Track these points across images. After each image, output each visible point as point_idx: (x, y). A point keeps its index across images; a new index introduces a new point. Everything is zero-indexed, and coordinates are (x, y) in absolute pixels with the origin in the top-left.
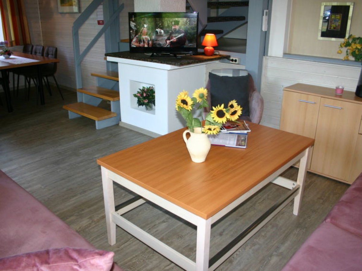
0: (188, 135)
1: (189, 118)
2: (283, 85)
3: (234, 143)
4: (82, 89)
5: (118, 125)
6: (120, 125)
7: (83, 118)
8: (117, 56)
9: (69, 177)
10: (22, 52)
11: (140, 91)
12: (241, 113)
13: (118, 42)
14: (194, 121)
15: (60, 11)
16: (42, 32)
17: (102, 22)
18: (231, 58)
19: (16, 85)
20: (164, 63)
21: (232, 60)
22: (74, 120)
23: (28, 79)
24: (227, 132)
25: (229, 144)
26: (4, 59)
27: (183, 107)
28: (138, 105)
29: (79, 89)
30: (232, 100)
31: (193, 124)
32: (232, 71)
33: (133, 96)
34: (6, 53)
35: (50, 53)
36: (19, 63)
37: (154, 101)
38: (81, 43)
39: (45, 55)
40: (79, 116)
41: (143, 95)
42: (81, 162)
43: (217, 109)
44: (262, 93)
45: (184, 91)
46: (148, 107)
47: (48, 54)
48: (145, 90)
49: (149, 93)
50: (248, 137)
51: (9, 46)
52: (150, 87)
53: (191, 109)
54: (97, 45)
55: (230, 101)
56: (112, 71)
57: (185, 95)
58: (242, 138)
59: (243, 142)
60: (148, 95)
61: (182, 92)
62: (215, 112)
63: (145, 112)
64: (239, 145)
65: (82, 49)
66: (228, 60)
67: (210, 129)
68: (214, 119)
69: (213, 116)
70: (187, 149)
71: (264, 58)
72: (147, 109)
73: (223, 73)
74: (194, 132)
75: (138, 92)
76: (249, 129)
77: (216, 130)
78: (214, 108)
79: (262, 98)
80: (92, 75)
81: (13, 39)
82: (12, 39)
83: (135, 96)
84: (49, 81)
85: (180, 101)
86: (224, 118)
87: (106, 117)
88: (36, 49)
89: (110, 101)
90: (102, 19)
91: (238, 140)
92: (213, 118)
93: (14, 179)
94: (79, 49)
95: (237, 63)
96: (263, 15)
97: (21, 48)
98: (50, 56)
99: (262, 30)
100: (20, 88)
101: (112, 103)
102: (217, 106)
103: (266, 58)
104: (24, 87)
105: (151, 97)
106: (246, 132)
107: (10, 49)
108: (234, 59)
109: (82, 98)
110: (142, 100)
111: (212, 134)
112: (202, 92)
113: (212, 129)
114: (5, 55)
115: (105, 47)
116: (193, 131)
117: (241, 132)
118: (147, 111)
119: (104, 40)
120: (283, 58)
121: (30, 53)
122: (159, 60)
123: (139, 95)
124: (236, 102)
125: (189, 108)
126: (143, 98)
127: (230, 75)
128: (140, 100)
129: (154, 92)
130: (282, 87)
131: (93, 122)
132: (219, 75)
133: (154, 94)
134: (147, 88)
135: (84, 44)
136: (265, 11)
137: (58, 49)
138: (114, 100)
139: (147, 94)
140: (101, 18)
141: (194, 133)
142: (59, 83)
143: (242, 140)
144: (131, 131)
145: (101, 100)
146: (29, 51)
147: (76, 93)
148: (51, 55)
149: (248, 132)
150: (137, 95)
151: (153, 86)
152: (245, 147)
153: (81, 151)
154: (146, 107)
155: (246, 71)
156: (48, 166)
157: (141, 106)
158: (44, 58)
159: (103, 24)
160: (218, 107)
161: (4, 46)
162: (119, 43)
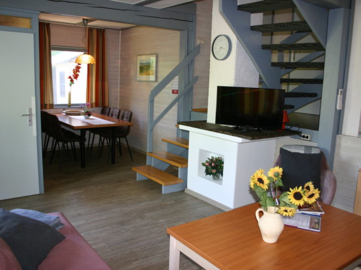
0: (261, 213)
1: (263, 197)
2: (358, 165)
3: (307, 226)
4: (151, 153)
5: (183, 191)
6: (185, 191)
7: (150, 181)
8: (190, 125)
9: (132, 239)
10: (100, 113)
11: (208, 160)
12: (319, 197)
13: (190, 110)
14: (269, 199)
15: (138, 79)
16: (120, 96)
17: (176, 91)
18: (303, 135)
19: (91, 143)
20: (235, 136)
21: (304, 137)
22: (141, 182)
23: (102, 138)
24: (299, 212)
25: (301, 226)
26: (84, 119)
27: (260, 186)
28: (205, 174)
29: (149, 152)
30: (309, 181)
31: (267, 203)
32: (304, 148)
33: (202, 165)
34: (87, 114)
35: (126, 116)
36: (97, 124)
37: (222, 171)
38: (155, 109)
39: (120, 118)
40: (146, 179)
41: (211, 164)
42: (146, 225)
43: (294, 191)
44: (334, 172)
45: (260, 169)
46: (215, 177)
47: (123, 117)
48: (214, 160)
49: (218, 163)
50: (322, 220)
51: (89, 107)
52: (219, 157)
53: (267, 188)
54: (170, 112)
55: (307, 183)
56: (182, 138)
57: (261, 174)
58: (316, 221)
59: (317, 225)
60: (217, 165)
61: (258, 171)
62: (292, 194)
63: (212, 181)
64: (313, 228)
65: (156, 115)
66: (299, 136)
67: (286, 211)
68: (291, 201)
69: (289, 197)
70: (259, 227)
71: (338, 136)
72: (214, 179)
73: (295, 149)
74: (268, 211)
75: (207, 161)
76: (323, 211)
77: (291, 212)
78: (291, 189)
79: (335, 177)
80: (163, 140)
81: (94, 101)
82: (92, 101)
83: (203, 164)
84: (121, 142)
85: (257, 179)
86: (301, 200)
87: (173, 182)
88: (113, 112)
89: (178, 167)
90: (177, 89)
91: (311, 222)
92: (290, 199)
93: (82, 234)
94: (153, 114)
95: (308, 139)
96: (338, 94)
97: (99, 109)
98: (124, 119)
99: (336, 109)
100: (94, 146)
101: (179, 169)
102: (295, 187)
103: (339, 136)
104: (98, 145)
105: (219, 167)
106: (319, 213)
107: (90, 110)
108: (306, 135)
109: (150, 161)
110: (210, 169)
111: (287, 215)
112: (278, 171)
113: (288, 211)
114: (86, 116)
115: (177, 115)
116: (266, 210)
117: (314, 213)
118: (214, 181)
119: (177, 108)
120: (358, 137)
121: (107, 114)
122: (230, 132)
123: (207, 164)
124: (312, 184)
125: (265, 187)
126: (211, 168)
127: (302, 152)
128: (208, 169)
129: (223, 163)
130: (356, 167)
131: (160, 186)
132: (291, 151)
133: (222, 165)
134: (215, 158)
135: (158, 111)
136: (340, 90)
137: (133, 114)
138: (182, 166)
139: (215, 164)
140: (176, 87)
141: (268, 213)
142: (129, 145)
143: (315, 222)
144: (196, 198)
145: (168, 165)
146: (106, 113)
147: (146, 156)
148: (126, 118)
149: (321, 214)
150: (205, 164)
151: (222, 157)
152: (319, 231)
153: (146, 214)
154: (214, 177)
155: (318, 149)
156: (114, 226)
157: (209, 175)
158: (119, 121)
159: (177, 93)
160: (295, 190)
161: (85, 107)
162: (190, 112)
